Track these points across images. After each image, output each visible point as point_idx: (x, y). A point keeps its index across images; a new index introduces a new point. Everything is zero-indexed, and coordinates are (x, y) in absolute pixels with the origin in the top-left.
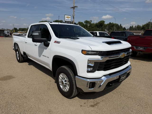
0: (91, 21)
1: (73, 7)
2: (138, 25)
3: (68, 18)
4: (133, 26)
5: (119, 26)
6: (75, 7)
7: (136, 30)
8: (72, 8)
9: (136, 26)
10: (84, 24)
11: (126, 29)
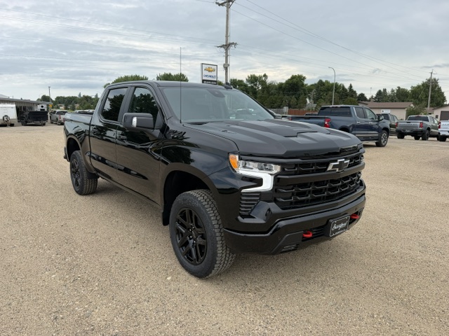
0: (265, 76)
1: (225, 44)
2: (399, 87)
3: (209, 71)
4: (385, 90)
5: (346, 90)
6: (229, 45)
7: (392, 101)
8: (221, 47)
9: (393, 91)
10: (246, 86)
11: (365, 99)
